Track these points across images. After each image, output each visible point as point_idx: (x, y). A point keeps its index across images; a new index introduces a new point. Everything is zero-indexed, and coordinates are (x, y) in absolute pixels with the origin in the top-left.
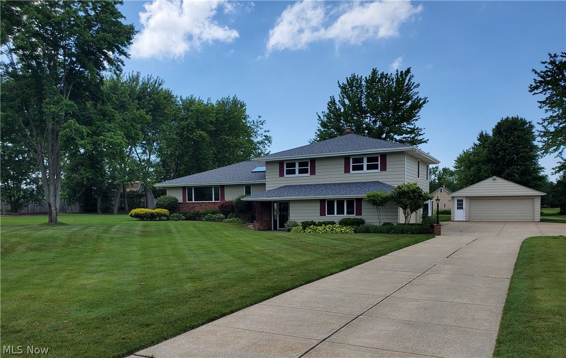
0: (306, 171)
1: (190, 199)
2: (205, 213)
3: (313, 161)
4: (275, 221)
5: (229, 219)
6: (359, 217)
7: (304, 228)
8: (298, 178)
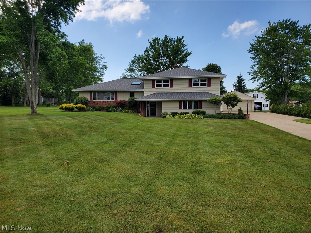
0: (167, 85)
1: (95, 99)
2: (108, 107)
3: (172, 80)
4: (148, 112)
5: (125, 111)
6: (200, 110)
7: (173, 116)
8: (163, 89)
